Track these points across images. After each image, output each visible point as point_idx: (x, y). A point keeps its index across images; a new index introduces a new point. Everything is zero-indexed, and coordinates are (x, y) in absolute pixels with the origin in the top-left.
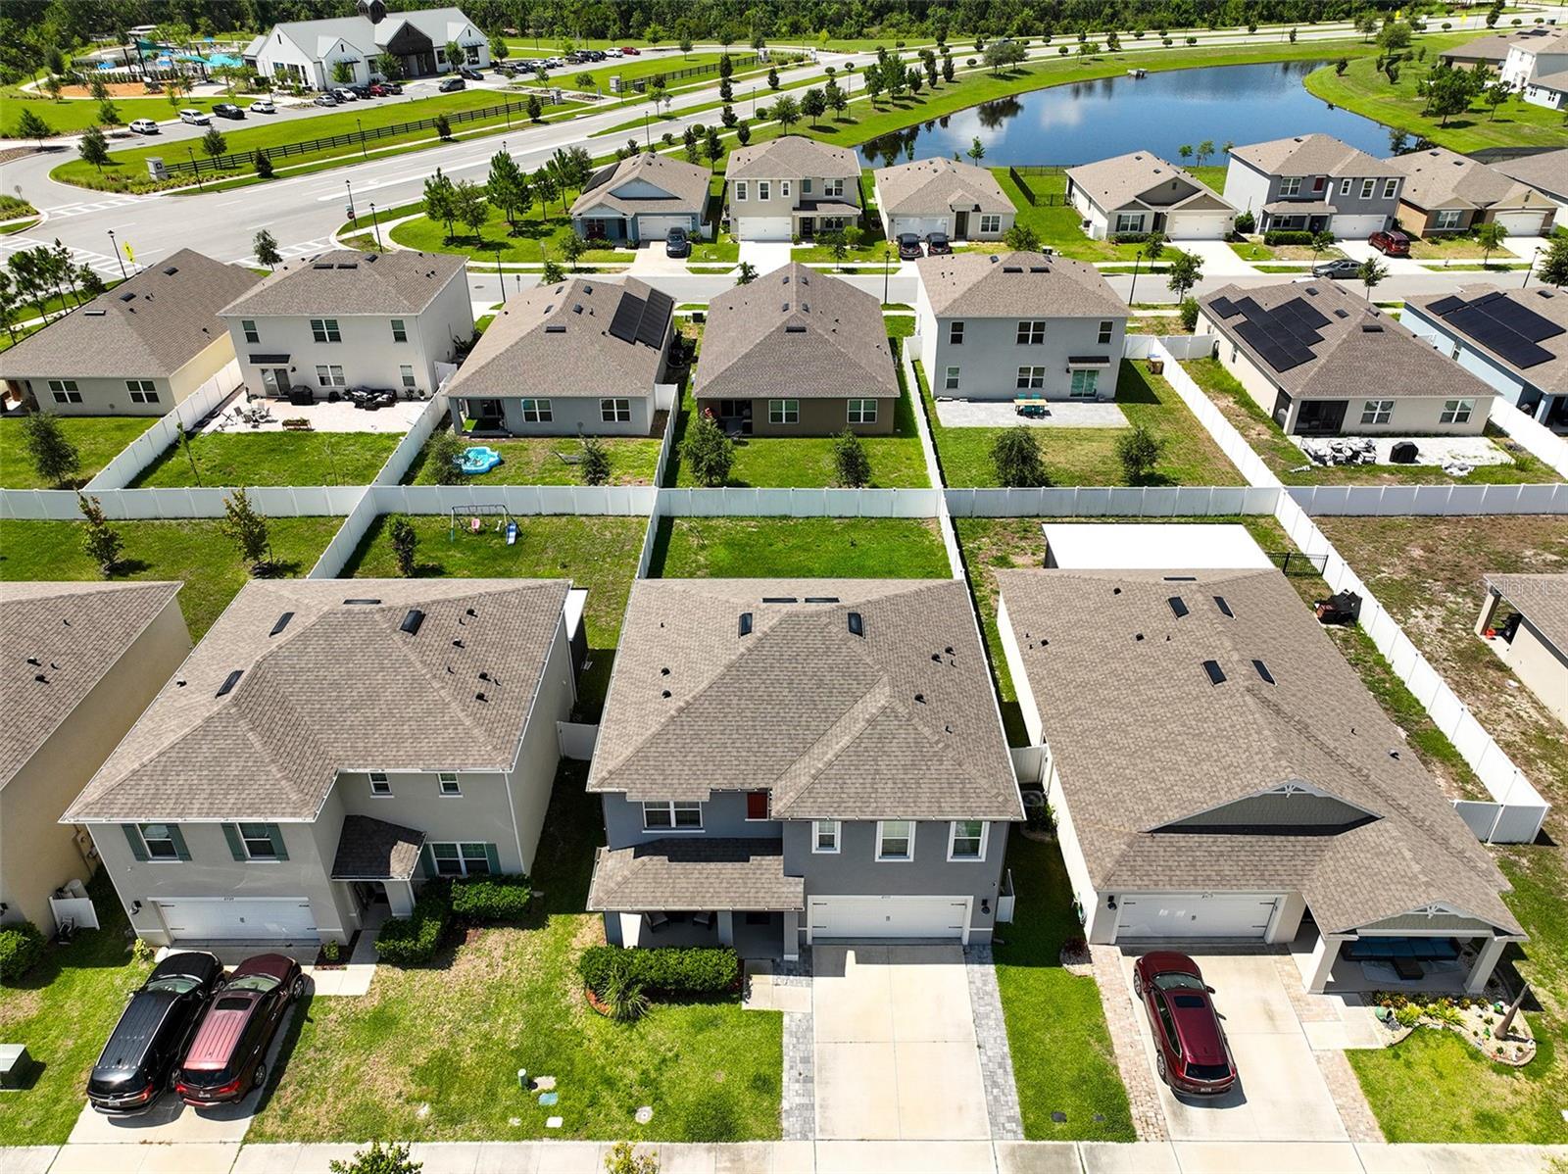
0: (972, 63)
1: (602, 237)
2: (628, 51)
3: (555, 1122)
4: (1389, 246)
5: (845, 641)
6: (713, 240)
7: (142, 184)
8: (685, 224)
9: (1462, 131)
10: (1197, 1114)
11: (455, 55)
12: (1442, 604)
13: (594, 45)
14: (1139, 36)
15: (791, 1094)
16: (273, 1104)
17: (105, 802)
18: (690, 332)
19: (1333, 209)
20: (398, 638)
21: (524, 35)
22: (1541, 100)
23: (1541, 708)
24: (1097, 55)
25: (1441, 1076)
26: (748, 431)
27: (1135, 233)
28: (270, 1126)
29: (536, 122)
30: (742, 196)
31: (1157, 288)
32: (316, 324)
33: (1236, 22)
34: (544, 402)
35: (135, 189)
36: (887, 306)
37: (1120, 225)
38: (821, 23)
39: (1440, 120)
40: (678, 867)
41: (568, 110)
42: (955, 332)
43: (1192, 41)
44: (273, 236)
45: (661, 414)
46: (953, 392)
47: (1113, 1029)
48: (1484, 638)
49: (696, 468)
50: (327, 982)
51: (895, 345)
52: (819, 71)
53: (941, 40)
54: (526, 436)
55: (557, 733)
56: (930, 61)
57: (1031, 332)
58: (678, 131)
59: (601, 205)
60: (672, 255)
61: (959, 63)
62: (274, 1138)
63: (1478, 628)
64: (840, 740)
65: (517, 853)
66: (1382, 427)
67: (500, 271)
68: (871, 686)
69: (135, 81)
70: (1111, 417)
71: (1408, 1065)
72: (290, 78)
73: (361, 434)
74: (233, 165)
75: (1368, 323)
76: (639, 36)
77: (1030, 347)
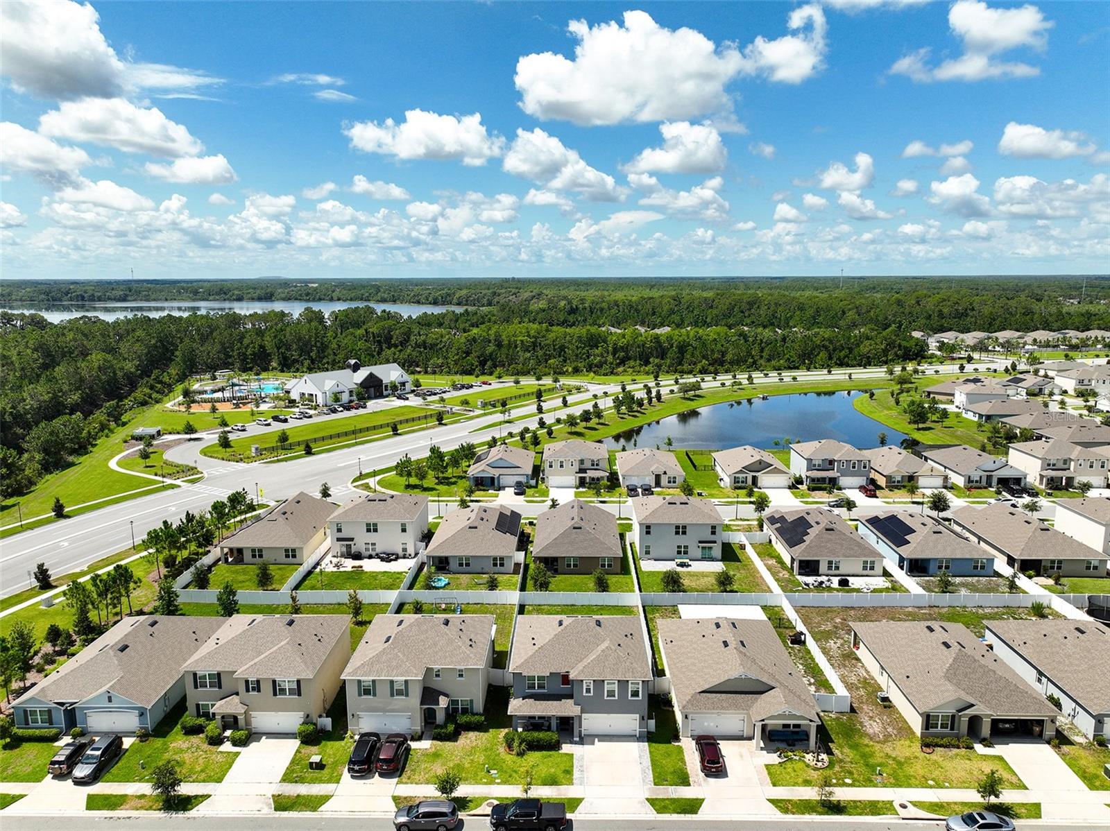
0: (672, 391)
1: (483, 485)
2: (485, 383)
3: (497, 781)
4: (866, 492)
5: (594, 627)
6: (536, 487)
7: (248, 458)
8: (523, 479)
9: (927, 432)
10: (712, 780)
11: (394, 387)
12: (842, 639)
13: (467, 380)
14: (766, 375)
15: (576, 774)
16: (404, 775)
17: (354, 673)
18: (528, 530)
19: (839, 474)
20: (443, 626)
21: (426, 372)
22: (970, 416)
23: (867, 672)
24: (740, 387)
25: (795, 771)
26: (556, 572)
27: (744, 484)
28: (404, 780)
29: (441, 424)
30: (551, 466)
31: (749, 511)
32: (368, 525)
33: (823, 367)
34: (467, 558)
35: (246, 460)
36: (620, 519)
37: (736, 480)
38: (590, 368)
39: (916, 426)
40: (538, 702)
41: (457, 418)
42: (647, 529)
43: (794, 379)
44: (329, 485)
45: (517, 565)
46: (648, 556)
47: (687, 758)
48: (854, 650)
49: (535, 585)
50: (414, 745)
51: (622, 536)
52: (589, 395)
53: (656, 378)
54: (459, 573)
55: (488, 672)
56: (649, 392)
57: (681, 530)
58: (516, 429)
59: (483, 471)
60: (516, 494)
61: (664, 391)
62: (406, 783)
63: (852, 646)
64: (592, 657)
65: (479, 706)
66: (837, 572)
67: (439, 501)
68: (604, 641)
69: (224, 401)
70: (718, 567)
71: (785, 768)
72: (309, 399)
73: (385, 572)
74: (290, 448)
75: (827, 527)
76: (491, 374)
77: (681, 536)
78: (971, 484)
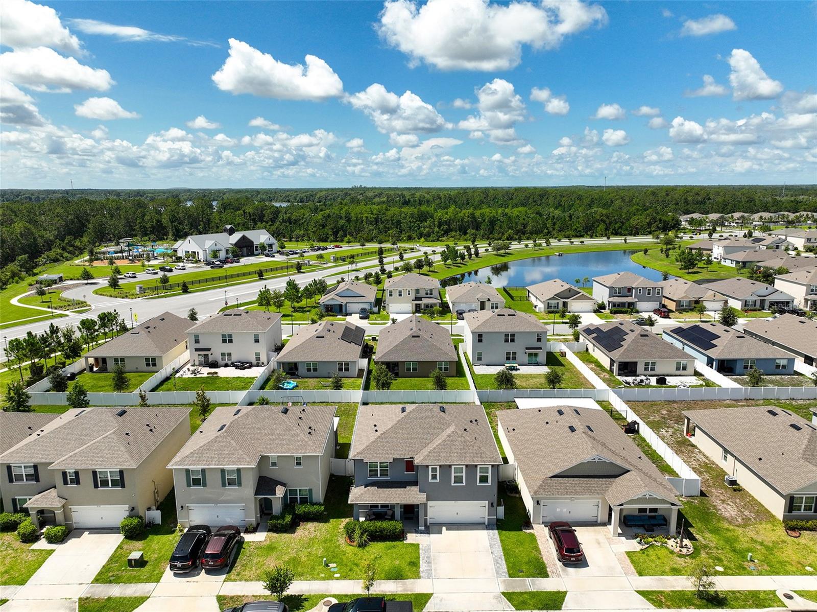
0: (487, 250)
1: (331, 311)
2: (337, 247)
3: (336, 575)
4: (661, 314)
5: (439, 413)
6: (379, 312)
7: (133, 295)
8: (367, 306)
9: (696, 275)
10: (571, 570)
11: (263, 248)
12: (673, 428)
13: (322, 244)
14: (559, 240)
15: (423, 566)
16: (233, 571)
17: (181, 462)
18: (371, 343)
19: (636, 300)
20: (281, 414)
21: (290, 241)
22: (728, 263)
23: (707, 457)
24: (541, 248)
25: (659, 558)
26: (397, 375)
27: (556, 309)
28: (233, 577)
29: (298, 272)
30: (391, 295)
31: (564, 329)
32: (223, 336)
33: (602, 236)
34: (315, 363)
35: (131, 297)
36: (452, 335)
37: (549, 306)
38: (421, 235)
39: (687, 271)
40: (380, 490)
41: (312, 268)
42: (479, 338)
43: (582, 242)
44: (196, 310)
45: (361, 371)
46: (479, 362)
47: (541, 547)
48: (687, 437)
49: (377, 385)
50: (248, 538)
51: (456, 348)
52: (421, 253)
53: (473, 242)
54: (307, 378)
55: (330, 462)
56: (468, 249)
57: (510, 338)
58: (361, 275)
59: (332, 299)
60: (361, 318)
61: (481, 251)
62: (235, 580)
63: (685, 434)
64: (438, 441)
65: (319, 494)
66: (653, 373)
67: (292, 324)
68: (448, 427)
69: (123, 259)
70: (545, 370)
71: (648, 555)
72: (192, 257)
73: (239, 377)
74: (171, 287)
75: (642, 333)
76: (342, 241)
77: (510, 343)
78: (747, 308)
